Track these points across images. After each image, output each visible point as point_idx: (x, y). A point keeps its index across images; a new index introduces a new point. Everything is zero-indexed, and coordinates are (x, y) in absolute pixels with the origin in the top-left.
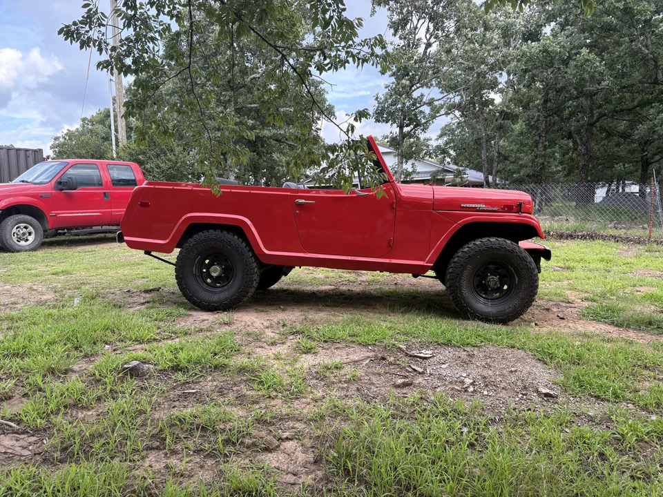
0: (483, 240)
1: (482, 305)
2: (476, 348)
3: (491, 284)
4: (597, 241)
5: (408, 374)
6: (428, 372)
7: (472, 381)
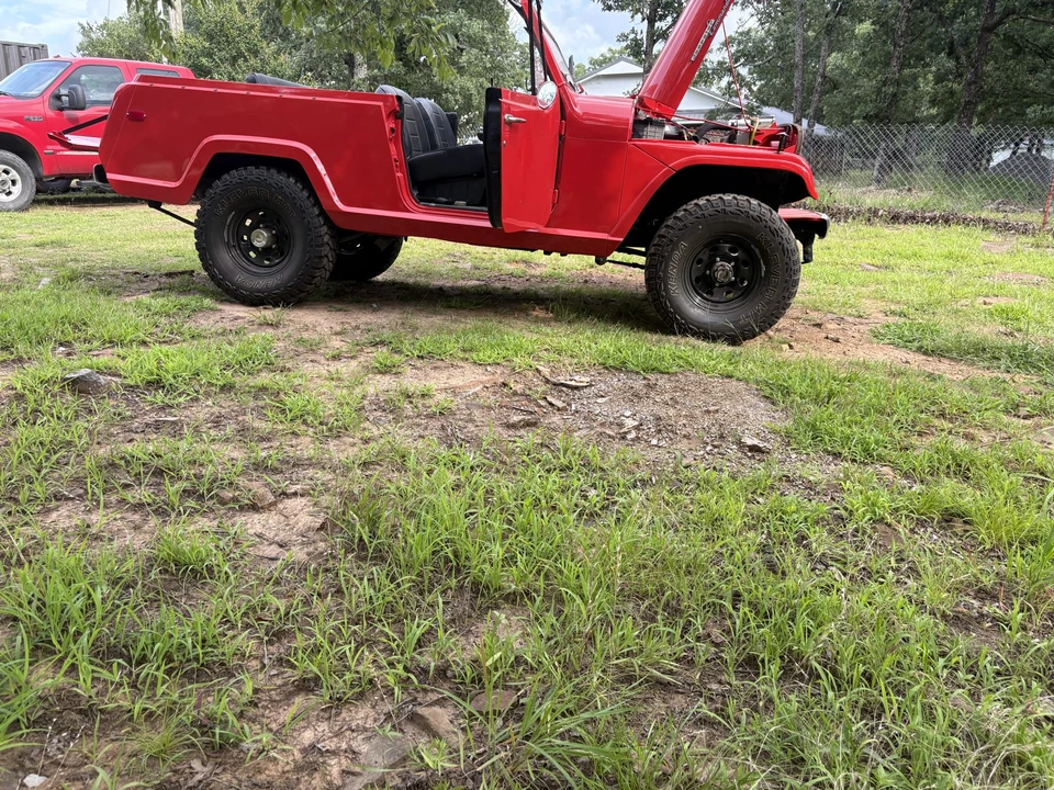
0: (712, 198)
1: (695, 308)
2: (666, 376)
3: (719, 275)
4: (953, 227)
5: (536, 409)
6: (573, 408)
7: (636, 423)
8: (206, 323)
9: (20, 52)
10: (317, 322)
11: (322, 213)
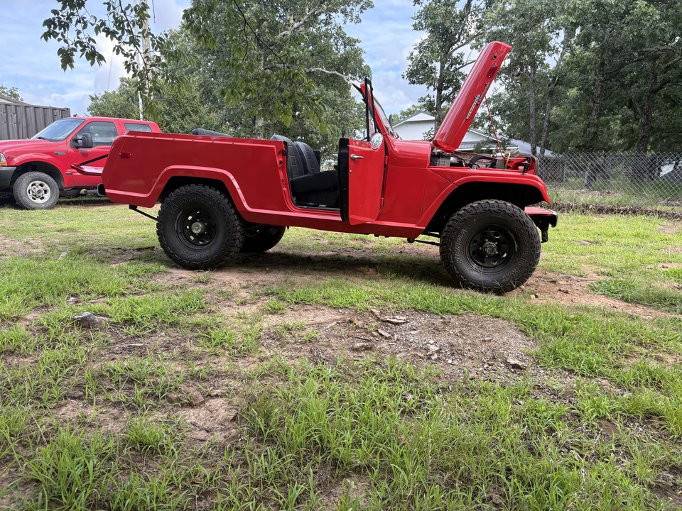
0: (482, 202)
1: (474, 271)
2: (456, 316)
3: (488, 250)
4: (639, 216)
5: (372, 338)
6: (396, 337)
7: (437, 348)
8: (161, 281)
9: (53, 113)
10: (231, 280)
11: (237, 212)
